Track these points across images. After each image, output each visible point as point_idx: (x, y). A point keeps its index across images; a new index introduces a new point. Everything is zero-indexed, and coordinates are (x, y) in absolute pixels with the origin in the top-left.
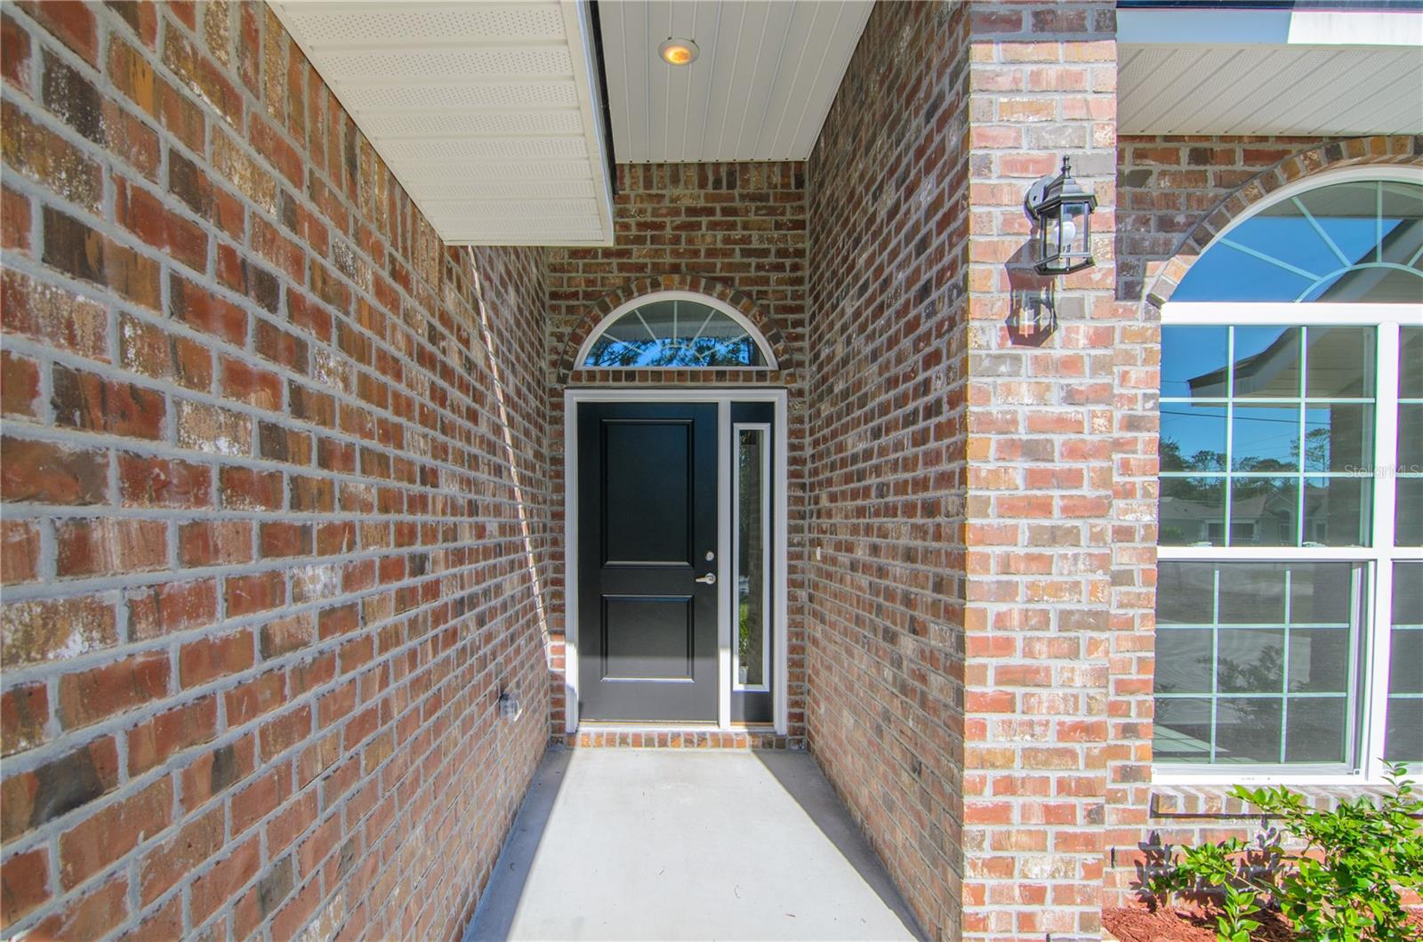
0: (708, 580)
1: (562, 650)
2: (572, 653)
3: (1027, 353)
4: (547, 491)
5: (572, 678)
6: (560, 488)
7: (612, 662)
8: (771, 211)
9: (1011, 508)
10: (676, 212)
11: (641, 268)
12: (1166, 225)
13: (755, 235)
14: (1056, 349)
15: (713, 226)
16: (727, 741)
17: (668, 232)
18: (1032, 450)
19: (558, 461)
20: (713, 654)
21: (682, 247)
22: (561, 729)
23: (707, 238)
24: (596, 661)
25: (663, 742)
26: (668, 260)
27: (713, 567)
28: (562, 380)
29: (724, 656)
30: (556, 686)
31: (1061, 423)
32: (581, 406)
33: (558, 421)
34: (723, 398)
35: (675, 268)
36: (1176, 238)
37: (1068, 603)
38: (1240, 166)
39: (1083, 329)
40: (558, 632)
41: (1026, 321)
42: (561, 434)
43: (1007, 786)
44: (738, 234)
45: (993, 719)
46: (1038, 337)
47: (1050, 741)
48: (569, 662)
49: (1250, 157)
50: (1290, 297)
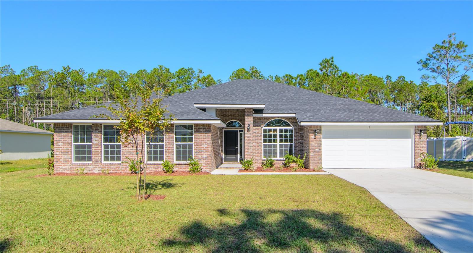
0: (237, 148)
1: (222, 154)
2: (223, 154)
3: (248, 133)
4: (221, 139)
5: (223, 157)
6: (222, 139)
7: (227, 155)
8: (243, 113)
9: (248, 141)
10: (233, 113)
11: (230, 118)
12: (262, 123)
13: (241, 115)
14: (250, 132)
15: (237, 114)
16: (239, 163)
17: (233, 115)
18: (248, 138)
19: (222, 136)
20: (237, 154)
21: (234, 116)
22: (222, 162)
23: (236, 115)
24: (226, 155)
25: (232, 163)
26: (233, 117)
27: (237, 146)
28: (223, 129)
29: (238, 154)
30: (222, 158)
31: (250, 136)
32: (224, 131)
33: (222, 132)
34: (238, 130)
35: (233, 118)
36: (263, 123)
37: (251, 146)
38: (267, 119)
39: (251, 132)
40: (222, 152)
41: (248, 131)
42: (222, 134)
43: (248, 156)
44: (239, 115)
45: (247, 152)
46: (249, 132)
47: (250, 153)
48: (223, 155)
49: (268, 118)
50: (272, 127)
